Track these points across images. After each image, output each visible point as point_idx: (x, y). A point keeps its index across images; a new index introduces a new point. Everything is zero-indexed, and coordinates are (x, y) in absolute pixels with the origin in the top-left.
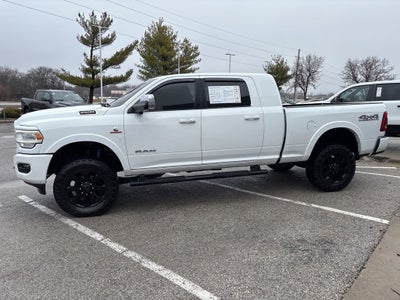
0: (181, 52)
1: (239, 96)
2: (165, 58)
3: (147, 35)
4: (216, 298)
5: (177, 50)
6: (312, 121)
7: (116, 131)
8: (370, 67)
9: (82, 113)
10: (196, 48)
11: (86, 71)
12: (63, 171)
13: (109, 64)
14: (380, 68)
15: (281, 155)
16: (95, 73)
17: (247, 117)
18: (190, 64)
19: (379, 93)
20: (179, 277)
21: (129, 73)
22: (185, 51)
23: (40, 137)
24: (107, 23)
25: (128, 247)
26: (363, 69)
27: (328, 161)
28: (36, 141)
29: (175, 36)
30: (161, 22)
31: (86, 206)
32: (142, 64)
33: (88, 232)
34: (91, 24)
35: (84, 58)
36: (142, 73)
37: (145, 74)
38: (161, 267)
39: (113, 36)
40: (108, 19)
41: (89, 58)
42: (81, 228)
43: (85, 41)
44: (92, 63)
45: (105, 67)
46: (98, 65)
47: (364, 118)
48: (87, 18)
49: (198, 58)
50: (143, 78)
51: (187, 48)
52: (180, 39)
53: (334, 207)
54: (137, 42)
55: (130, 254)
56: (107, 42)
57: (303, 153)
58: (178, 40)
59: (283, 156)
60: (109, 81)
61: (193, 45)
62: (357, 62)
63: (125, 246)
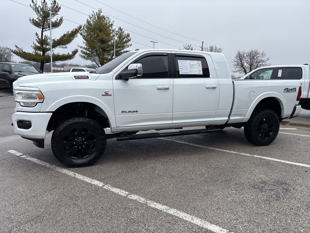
0: (116, 38)
1: (201, 69)
2: (103, 41)
3: (88, 22)
4: (225, 230)
5: (113, 36)
6: (253, 91)
7: (107, 94)
8: (253, 58)
9: (77, 78)
10: (128, 35)
11: (36, 48)
12: (61, 128)
13: (56, 44)
14: (260, 59)
15: (229, 117)
16: (45, 51)
17: (207, 86)
18: (123, 47)
19: (280, 74)
20: (185, 214)
21: (75, 52)
22: (120, 37)
23: (41, 97)
24: (56, 9)
25: (129, 191)
26: (248, 59)
27: (261, 123)
28: (37, 100)
29: (112, 25)
30: (100, 12)
31: (79, 158)
32: (84, 46)
33: (88, 180)
34: (42, 9)
35: (36, 37)
36: (84, 53)
37: (86, 54)
38: (166, 207)
39: (61, 20)
40: (57, 7)
41: (40, 37)
42: (79, 177)
43: (36, 24)
44: (43, 42)
45: (54, 46)
46: (47, 44)
47: (287, 90)
48: (39, 4)
49: (129, 43)
50: (84, 57)
51: (120, 34)
52: (115, 27)
53: (271, 157)
54: (81, 27)
55: (134, 197)
56: (56, 25)
57: (245, 116)
58: (114, 28)
59: (231, 118)
60: (57, 58)
61: (126, 33)
62: (244, 53)
63: (126, 190)
